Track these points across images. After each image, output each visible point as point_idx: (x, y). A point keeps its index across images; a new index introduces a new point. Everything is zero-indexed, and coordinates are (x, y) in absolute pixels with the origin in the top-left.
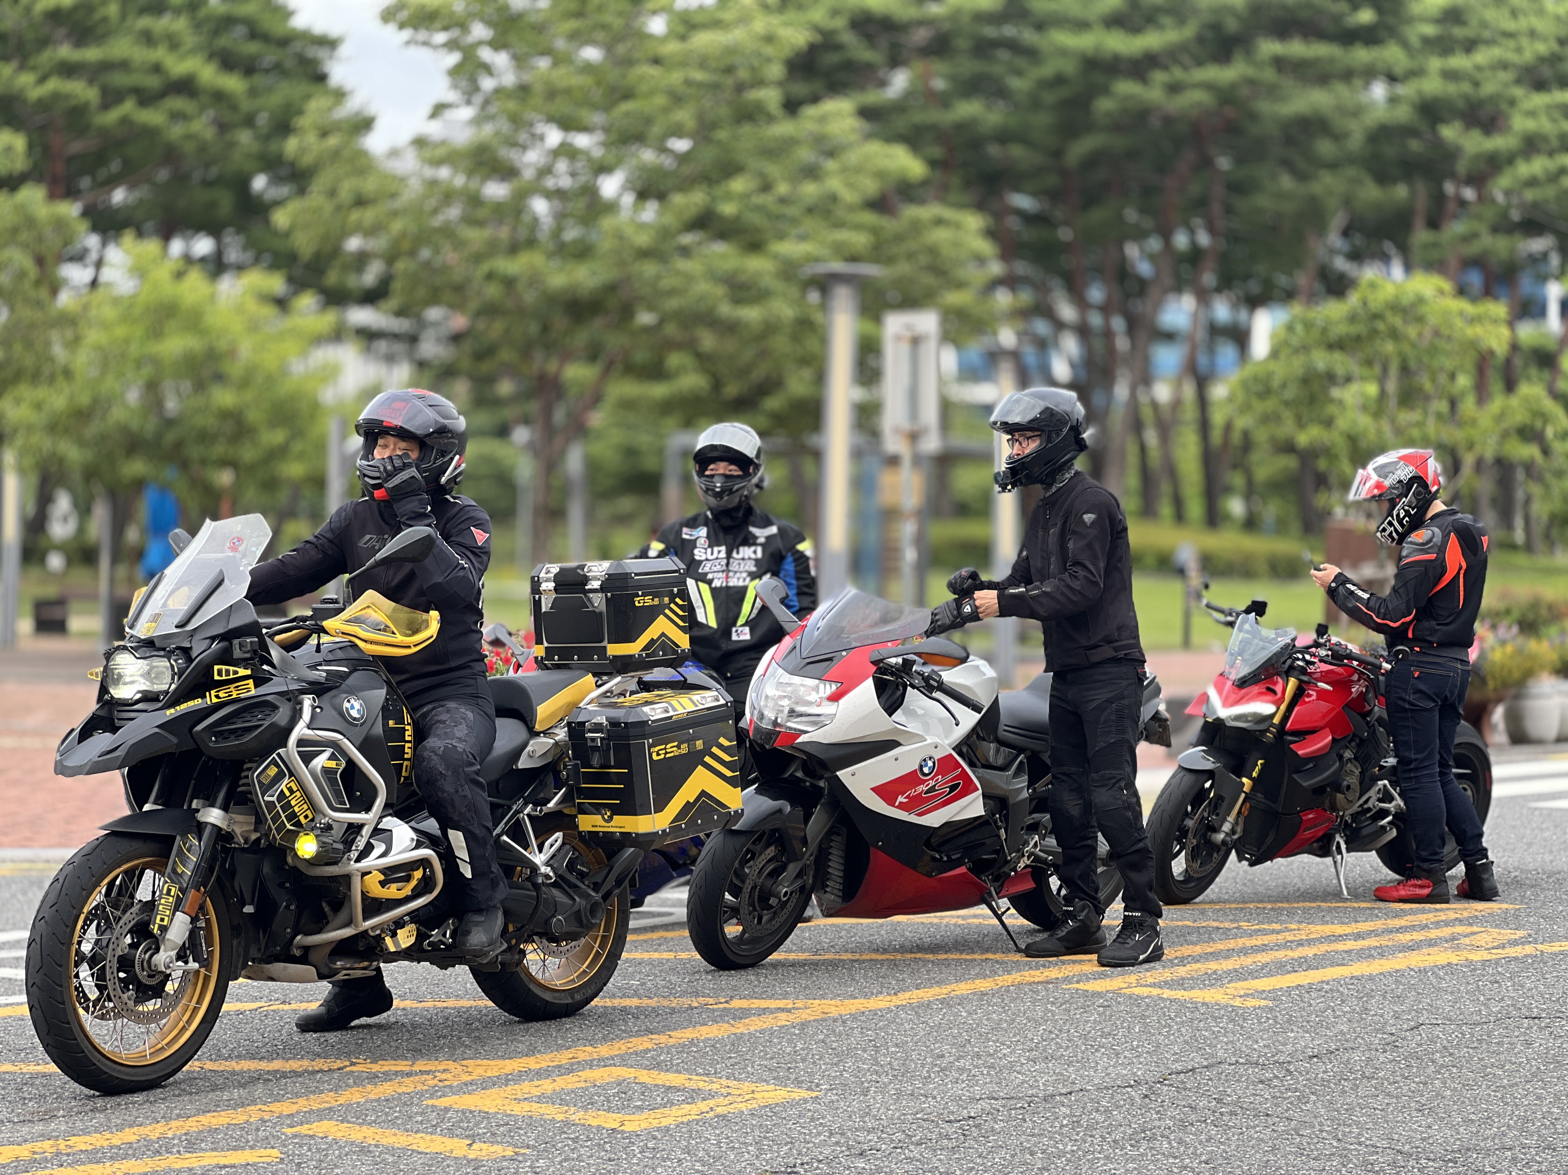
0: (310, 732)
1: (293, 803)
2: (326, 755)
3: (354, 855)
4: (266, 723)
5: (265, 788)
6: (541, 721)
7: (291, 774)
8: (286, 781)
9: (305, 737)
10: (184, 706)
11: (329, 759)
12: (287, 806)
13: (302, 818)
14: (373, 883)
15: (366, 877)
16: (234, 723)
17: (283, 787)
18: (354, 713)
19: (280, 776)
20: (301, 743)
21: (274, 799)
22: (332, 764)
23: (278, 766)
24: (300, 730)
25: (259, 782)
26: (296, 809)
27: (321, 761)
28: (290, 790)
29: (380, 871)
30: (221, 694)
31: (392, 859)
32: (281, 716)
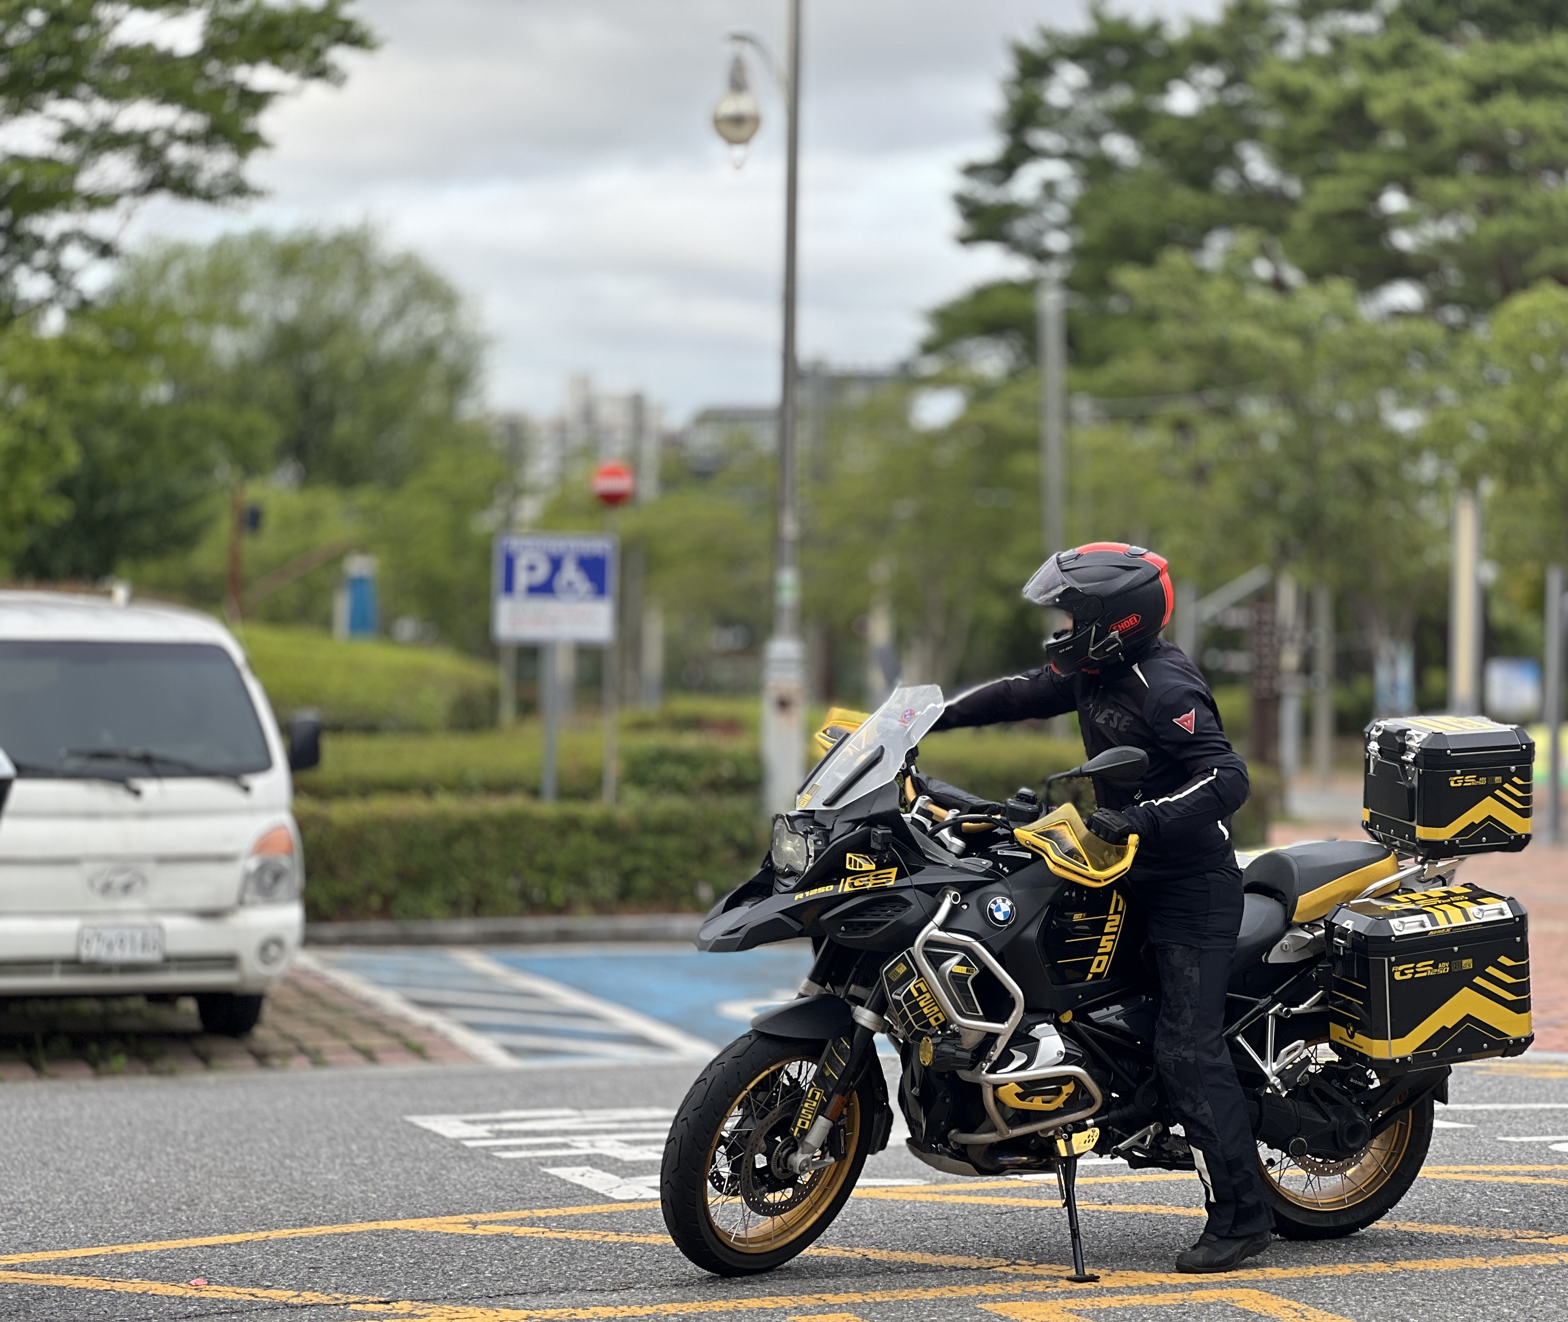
0: (942, 934)
1: (922, 1004)
2: (956, 960)
3: (987, 1066)
4: (893, 920)
5: (894, 986)
6: (1299, 914)
7: (921, 975)
8: (914, 982)
9: (932, 938)
10: (814, 892)
11: (959, 964)
12: (915, 1007)
13: (932, 1020)
14: (1010, 1096)
15: (1001, 1088)
16: (863, 916)
17: (911, 986)
18: (999, 916)
19: (908, 976)
20: (930, 943)
21: (901, 998)
22: (963, 970)
23: (907, 964)
24: (931, 931)
25: (887, 978)
26: (926, 1011)
27: (952, 965)
28: (919, 990)
29: (1019, 1084)
30: (857, 883)
31: (1030, 1073)
32: (909, 916)
